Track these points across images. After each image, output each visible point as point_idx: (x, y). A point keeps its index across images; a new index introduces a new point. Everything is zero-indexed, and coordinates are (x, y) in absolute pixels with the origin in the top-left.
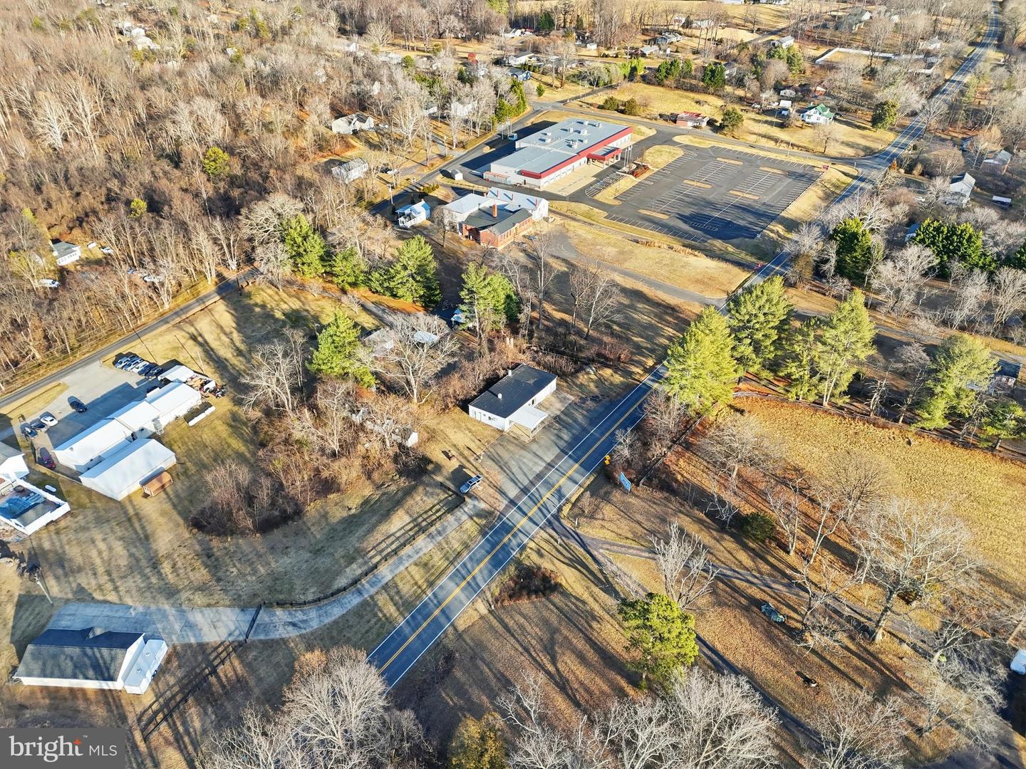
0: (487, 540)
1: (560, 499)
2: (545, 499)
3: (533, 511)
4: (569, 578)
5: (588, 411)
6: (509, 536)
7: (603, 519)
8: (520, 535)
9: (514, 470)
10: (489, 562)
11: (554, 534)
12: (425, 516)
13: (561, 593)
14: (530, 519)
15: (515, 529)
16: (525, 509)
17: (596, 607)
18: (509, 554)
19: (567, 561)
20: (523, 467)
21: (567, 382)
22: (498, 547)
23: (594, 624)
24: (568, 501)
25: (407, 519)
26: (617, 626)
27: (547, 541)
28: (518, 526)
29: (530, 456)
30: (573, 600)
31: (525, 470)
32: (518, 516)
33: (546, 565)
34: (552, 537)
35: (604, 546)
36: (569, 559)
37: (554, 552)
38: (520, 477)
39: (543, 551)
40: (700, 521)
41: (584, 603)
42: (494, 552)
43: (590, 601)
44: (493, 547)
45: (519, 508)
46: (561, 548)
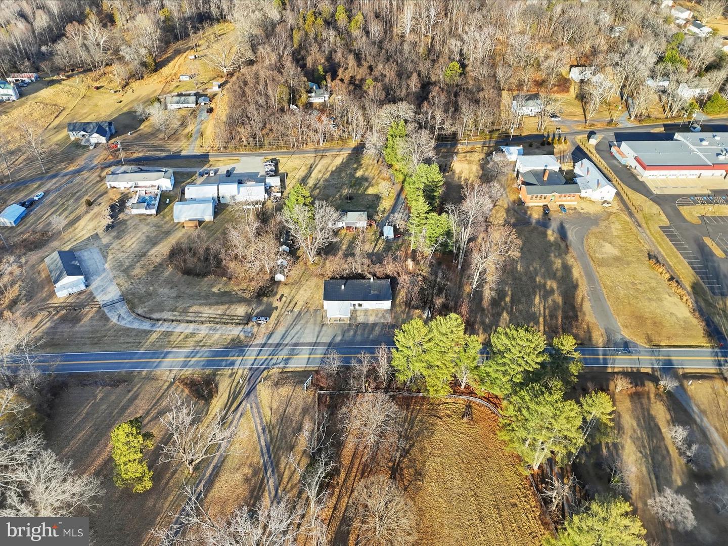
2: (276, 357)
3: (262, 357)
9: (292, 331)
11: (248, 377)
14: (255, 359)
16: (262, 353)
19: (231, 393)
28: (245, 358)
31: (297, 336)
32: (255, 353)
35: (253, 404)
36: (234, 393)
38: (289, 337)
45: (261, 350)
46: (239, 386)
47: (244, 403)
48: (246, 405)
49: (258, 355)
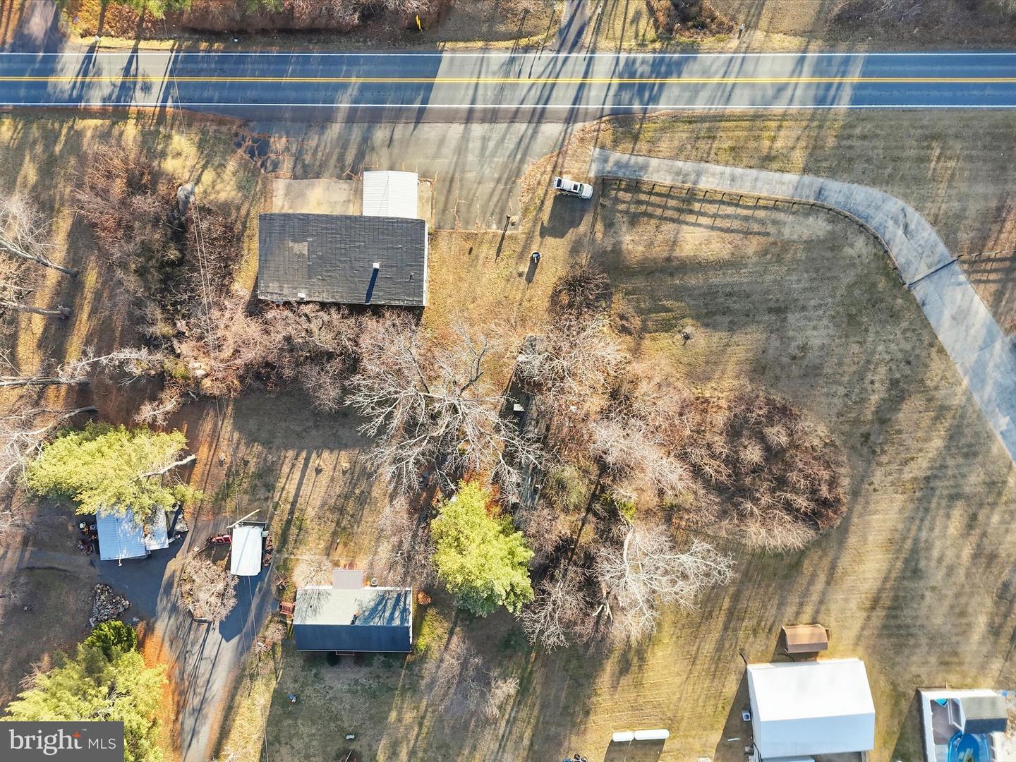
2: (533, 80)
12: (657, 212)
24: (514, 50)
28: (608, 80)
42: (660, 81)
45: (577, 101)
49: (582, 87)
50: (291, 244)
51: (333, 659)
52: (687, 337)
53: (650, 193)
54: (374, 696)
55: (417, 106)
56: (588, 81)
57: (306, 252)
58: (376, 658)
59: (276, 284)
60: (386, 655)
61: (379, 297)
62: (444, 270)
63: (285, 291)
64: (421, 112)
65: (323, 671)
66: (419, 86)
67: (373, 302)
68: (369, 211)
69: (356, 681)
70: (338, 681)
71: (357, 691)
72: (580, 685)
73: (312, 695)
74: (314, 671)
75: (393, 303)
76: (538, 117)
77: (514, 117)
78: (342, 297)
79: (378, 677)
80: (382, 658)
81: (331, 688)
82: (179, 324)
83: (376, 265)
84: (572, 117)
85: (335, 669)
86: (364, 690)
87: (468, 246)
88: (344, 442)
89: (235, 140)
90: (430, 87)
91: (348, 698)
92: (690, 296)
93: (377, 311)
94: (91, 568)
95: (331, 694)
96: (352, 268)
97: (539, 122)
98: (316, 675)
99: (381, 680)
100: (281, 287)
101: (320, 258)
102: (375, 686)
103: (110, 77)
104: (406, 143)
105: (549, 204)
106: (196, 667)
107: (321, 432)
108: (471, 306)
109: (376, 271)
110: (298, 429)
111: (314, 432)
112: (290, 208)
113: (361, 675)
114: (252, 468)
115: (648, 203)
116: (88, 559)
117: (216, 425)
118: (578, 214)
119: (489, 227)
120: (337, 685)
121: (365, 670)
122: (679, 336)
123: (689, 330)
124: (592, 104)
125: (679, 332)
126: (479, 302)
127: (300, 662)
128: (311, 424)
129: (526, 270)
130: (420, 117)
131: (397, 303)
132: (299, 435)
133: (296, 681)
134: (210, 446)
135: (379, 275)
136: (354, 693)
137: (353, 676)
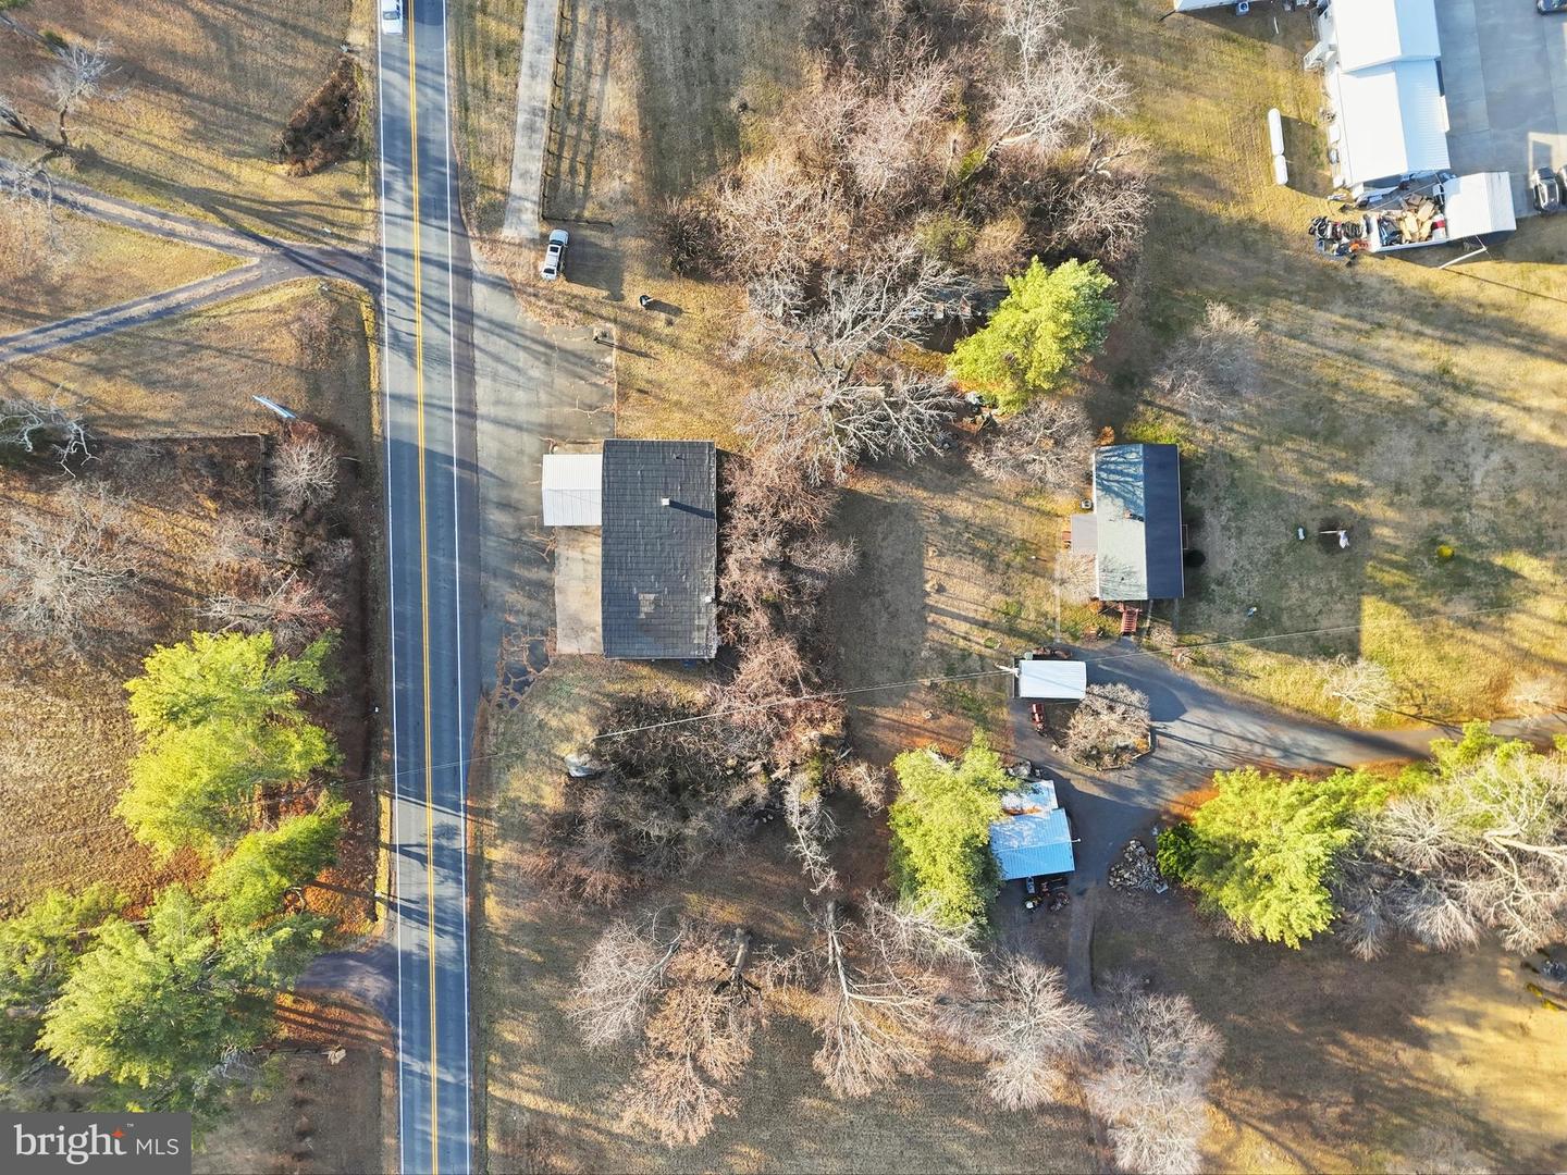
0: (442, 163)
1: (395, 336)
2: (419, 317)
3: (416, 274)
4: (273, 181)
5: (508, 629)
6: (415, 195)
7: (287, 324)
8: (400, 210)
9: (522, 355)
10: (405, 120)
11: (350, 248)
12: (585, 148)
13: (273, 150)
14: (409, 255)
15: (416, 213)
16: (434, 272)
17: (206, 157)
18: (391, 160)
19: (296, 209)
20: (514, 375)
21: (609, 696)
22: (415, 160)
23: (190, 125)
24: (380, 342)
25: (609, 124)
26: (155, 141)
27: (353, 227)
28: (416, 225)
29: (522, 416)
30: (250, 150)
31: (502, 368)
32: (434, 249)
33: (325, 183)
34: (350, 240)
35: (256, 273)
36: (295, 215)
37: (327, 213)
38: (498, 345)
39: (344, 203)
40: (128, 422)
41: (231, 154)
42: (414, 145)
43: (222, 164)
44: (423, 153)
45: (443, 266)
46: (318, 226)
47: (261, 248)
48: (254, 257)
49: (425, 260)
50: (643, 616)
51: (1194, 559)
52: (744, 107)
53: (560, 157)
54: (1244, 503)
55: (455, 469)
56: (417, 254)
57: (652, 597)
58: (1192, 503)
59: (696, 634)
60: (1186, 488)
61: (708, 500)
62: (668, 424)
63: (704, 622)
64: (462, 464)
65: (1213, 574)
66: (430, 467)
67: (713, 508)
68: (595, 518)
69: (1225, 528)
70: (1224, 552)
71: (1238, 528)
72: (1214, 230)
73: (1250, 587)
74: (1213, 586)
75: (714, 481)
76: (466, 316)
77: (465, 342)
78: (709, 549)
79: (1217, 499)
80: (1191, 494)
81: (1235, 563)
82: (753, 770)
83: (665, 502)
84: (465, 273)
85: (1210, 556)
86: (1236, 518)
87: (635, 394)
88: (900, 556)
89: (506, 706)
90: (430, 454)
91: (1249, 540)
92: (690, 104)
93: (725, 499)
94: (1089, 893)
95: (1245, 563)
96: (670, 536)
97: (472, 314)
98: (1220, 584)
99: (1222, 494)
100: (700, 628)
101: (658, 576)
102: (1229, 503)
103: (429, 884)
104: (503, 483)
105: (576, 289)
106: (1224, 753)
107: (887, 587)
108: (714, 388)
109: (672, 504)
110: (885, 617)
111: (888, 596)
112: (594, 630)
113: (1215, 523)
114: (941, 680)
115: (573, 160)
116: (1075, 899)
117: (885, 726)
118: (588, 250)
119: (609, 366)
120: (1232, 554)
121: (1209, 517)
122: (744, 119)
123: (734, 105)
124: (446, 249)
125: (737, 117)
126: (707, 377)
127: (1203, 606)
128: (877, 601)
129: (663, 316)
130: (469, 465)
131: (713, 476)
132: (893, 616)
133: (1229, 611)
134: (918, 735)
135: (677, 499)
136: (1240, 532)
137: (1218, 533)
